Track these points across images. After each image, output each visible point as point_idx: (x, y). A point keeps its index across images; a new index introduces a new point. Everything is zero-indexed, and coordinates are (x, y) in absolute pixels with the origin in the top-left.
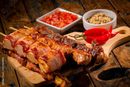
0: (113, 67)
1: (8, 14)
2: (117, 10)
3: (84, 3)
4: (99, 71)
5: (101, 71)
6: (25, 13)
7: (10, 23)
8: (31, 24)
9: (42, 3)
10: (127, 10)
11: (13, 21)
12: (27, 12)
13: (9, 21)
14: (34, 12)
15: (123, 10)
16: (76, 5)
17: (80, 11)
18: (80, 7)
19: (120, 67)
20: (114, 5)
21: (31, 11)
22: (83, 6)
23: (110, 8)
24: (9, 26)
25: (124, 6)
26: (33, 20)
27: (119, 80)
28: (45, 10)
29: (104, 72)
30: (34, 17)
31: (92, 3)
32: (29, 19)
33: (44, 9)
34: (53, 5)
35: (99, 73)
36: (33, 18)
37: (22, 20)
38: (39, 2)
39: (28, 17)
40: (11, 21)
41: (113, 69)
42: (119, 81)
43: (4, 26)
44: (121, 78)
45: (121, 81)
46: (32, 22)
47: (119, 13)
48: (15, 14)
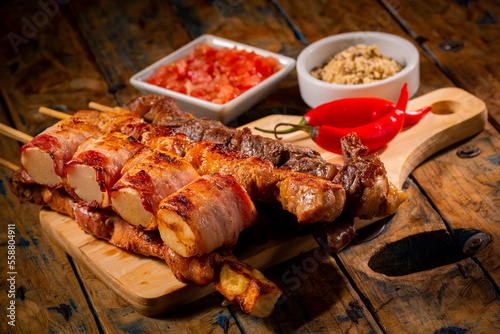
0: (421, 231)
1: (23, 66)
2: (414, 34)
3: (294, 17)
4: (370, 244)
5: (379, 246)
6: (86, 62)
7: (33, 97)
8: (111, 96)
9: (142, 24)
10: (450, 34)
11: (44, 90)
12: (92, 57)
13: (29, 91)
14: (115, 55)
15: (435, 34)
16: (266, 24)
17: (283, 44)
18: (280, 31)
19: (444, 227)
20: (405, 18)
21: (104, 52)
22: (290, 26)
23: (391, 28)
24: (31, 109)
25: (438, 20)
26: (116, 83)
27: (446, 271)
28: (154, 47)
29: (390, 246)
30: (120, 73)
31: (322, 14)
32: (100, 79)
33: (151, 42)
34: (183, 26)
35: (373, 251)
36: (114, 76)
37: (75, 84)
38: (130, 21)
39: (96, 75)
40: (37, 92)
41: (419, 235)
42: (446, 275)
43: (11, 108)
44: (453, 266)
45: (451, 275)
46: (112, 91)
47: (425, 45)
48: (46, 65)
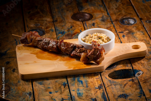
0: (125, 68)
1: (32, 12)
2: (140, 17)
3: (109, 8)
4: (110, 70)
5: (112, 71)
6: (49, 13)
7: (32, 21)
8: (53, 23)
9: (66, 6)
10: (150, 18)
11: (35, 19)
12: (51, 12)
13: (31, 19)
14: (57, 13)
15: (146, 18)
16: (100, 10)
17: (103, 15)
18: (104, 12)
19: (131, 68)
20: (139, 13)
21: (54, 12)
22: (107, 11)
23: (134, 15)
24: (30, 24)
25: (148, 14)
26: (55, 20)
27: (128, 80)
28: (68, 12)
29: (115, 71)
30: (57, 17)
31: (116, 9)
32: (51, 18)
33: (68, 10)
34: (78, 7)
35: (110, 72)
36: (55, 18)
37: (44, 19)
38: (64, 4)
39: (51, 17)
40: (33, 20)
41: (124, 69)
42: (128, 81)
43: (25, 23)
44: (131, 79)
45: (129, 81)
47: (142, 21)
48: (38, 13)
